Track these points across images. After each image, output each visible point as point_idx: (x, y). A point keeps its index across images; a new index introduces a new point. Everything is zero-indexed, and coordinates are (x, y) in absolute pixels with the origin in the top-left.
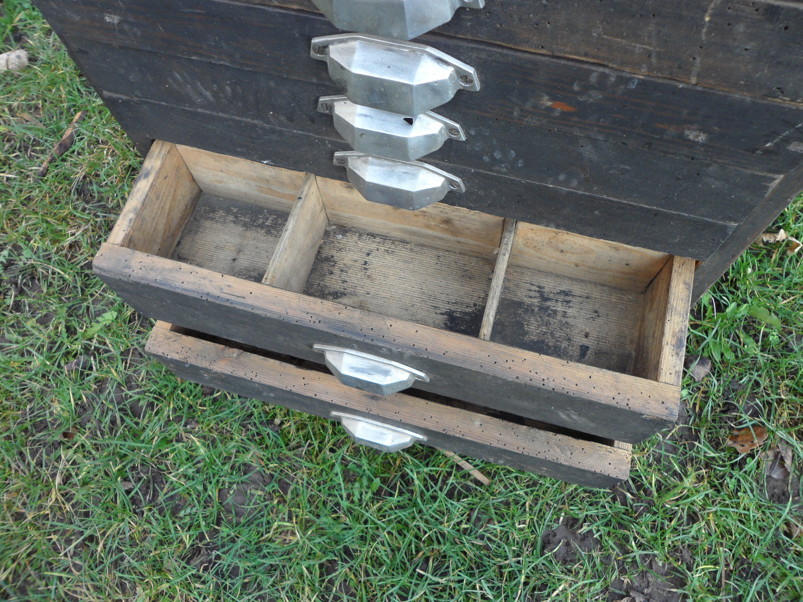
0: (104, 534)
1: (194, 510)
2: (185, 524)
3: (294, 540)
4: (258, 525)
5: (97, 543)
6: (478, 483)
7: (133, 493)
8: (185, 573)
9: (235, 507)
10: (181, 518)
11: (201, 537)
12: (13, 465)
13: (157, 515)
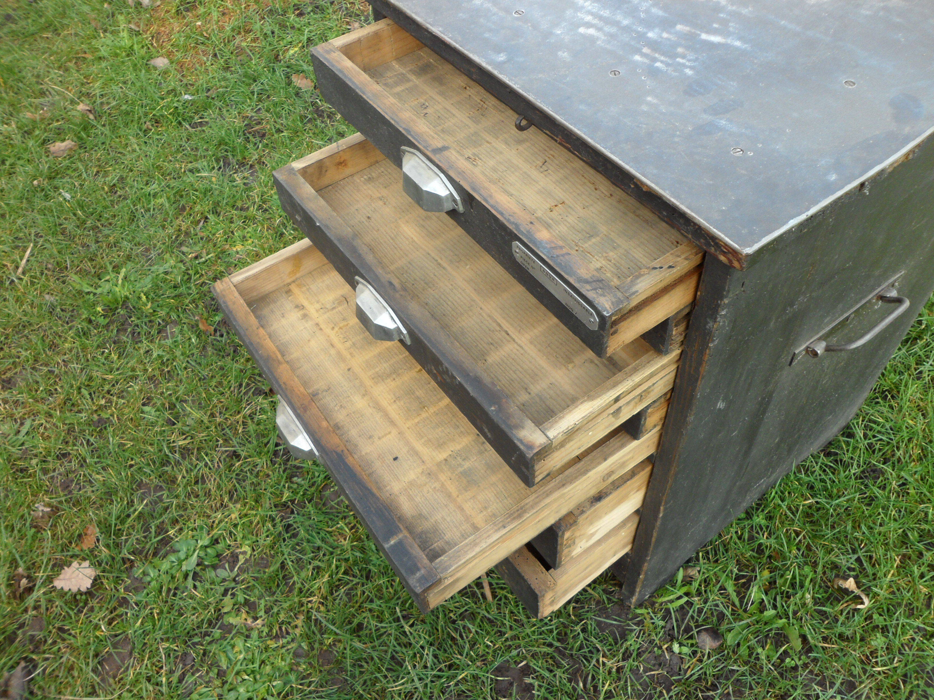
0: (246, 458)
1: (303, 482)
2: (292, 488)
3: (343, 542)
4: (331, 519)
5: (239, 461)
6: (483, 595)
7: (279, 448)
8: (268, 511)
9: (327, 499)
10: (292, 482)
11: (293, 502)
12: (232, 389)
13: (281, 470)
